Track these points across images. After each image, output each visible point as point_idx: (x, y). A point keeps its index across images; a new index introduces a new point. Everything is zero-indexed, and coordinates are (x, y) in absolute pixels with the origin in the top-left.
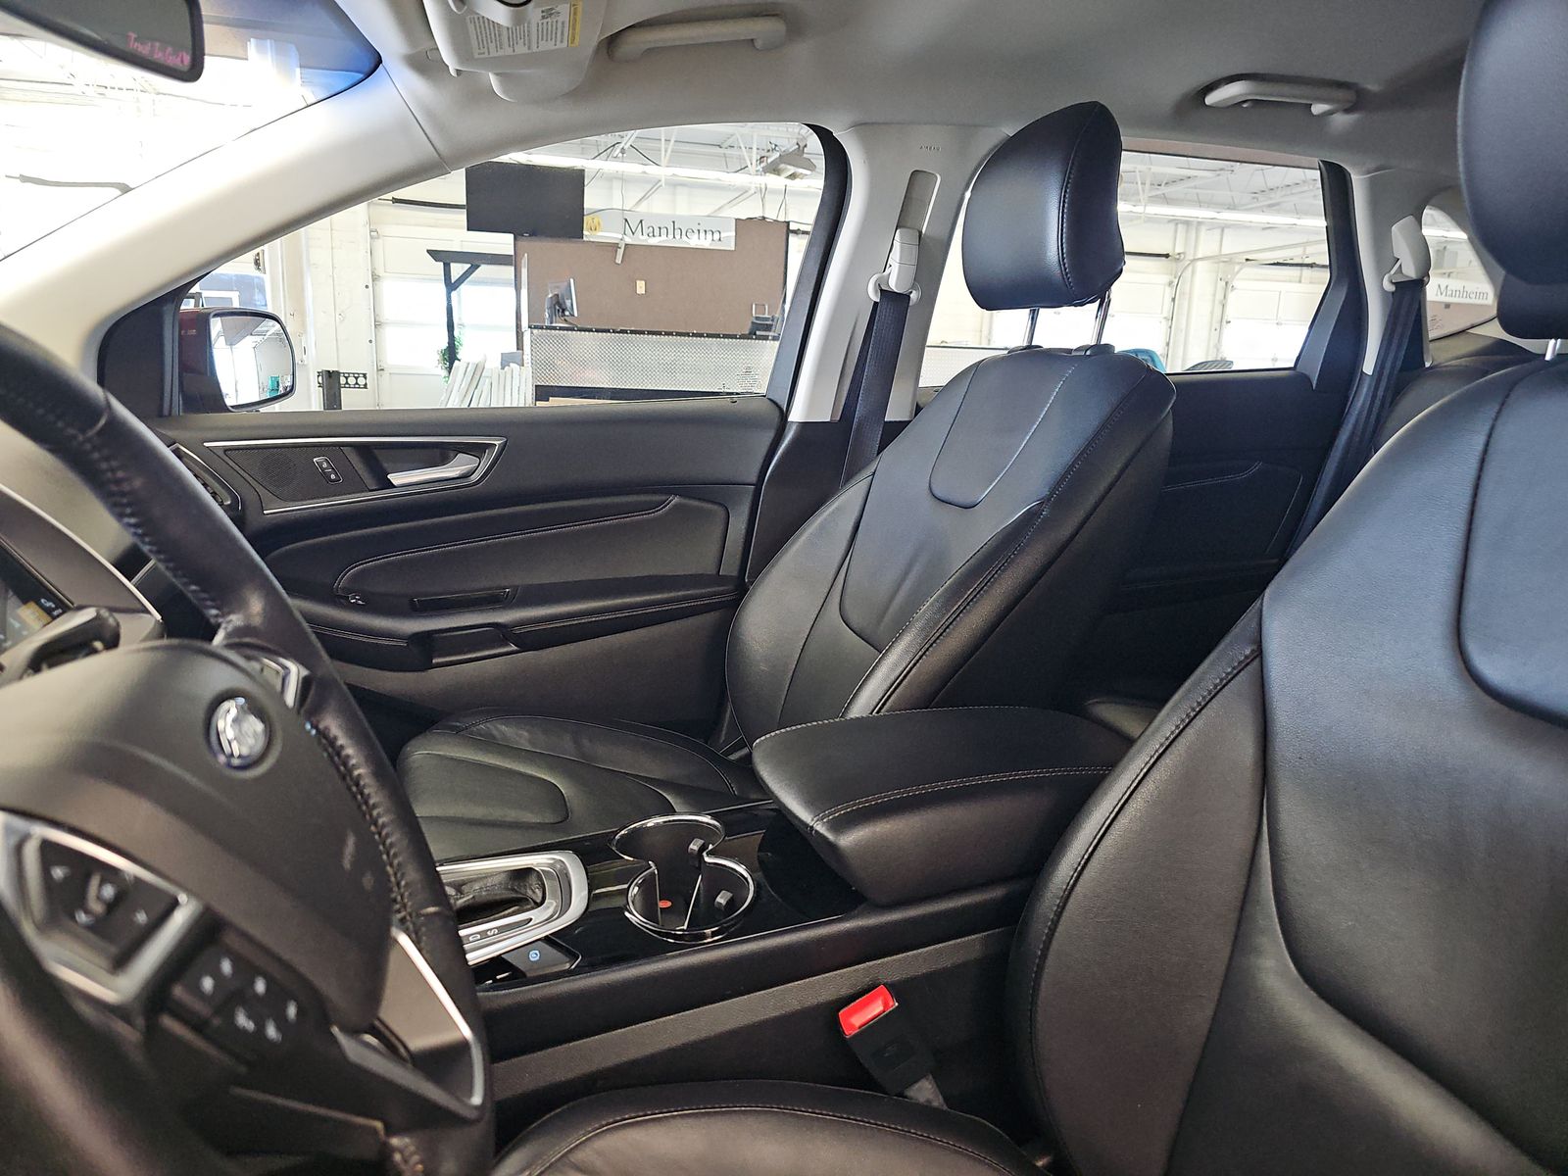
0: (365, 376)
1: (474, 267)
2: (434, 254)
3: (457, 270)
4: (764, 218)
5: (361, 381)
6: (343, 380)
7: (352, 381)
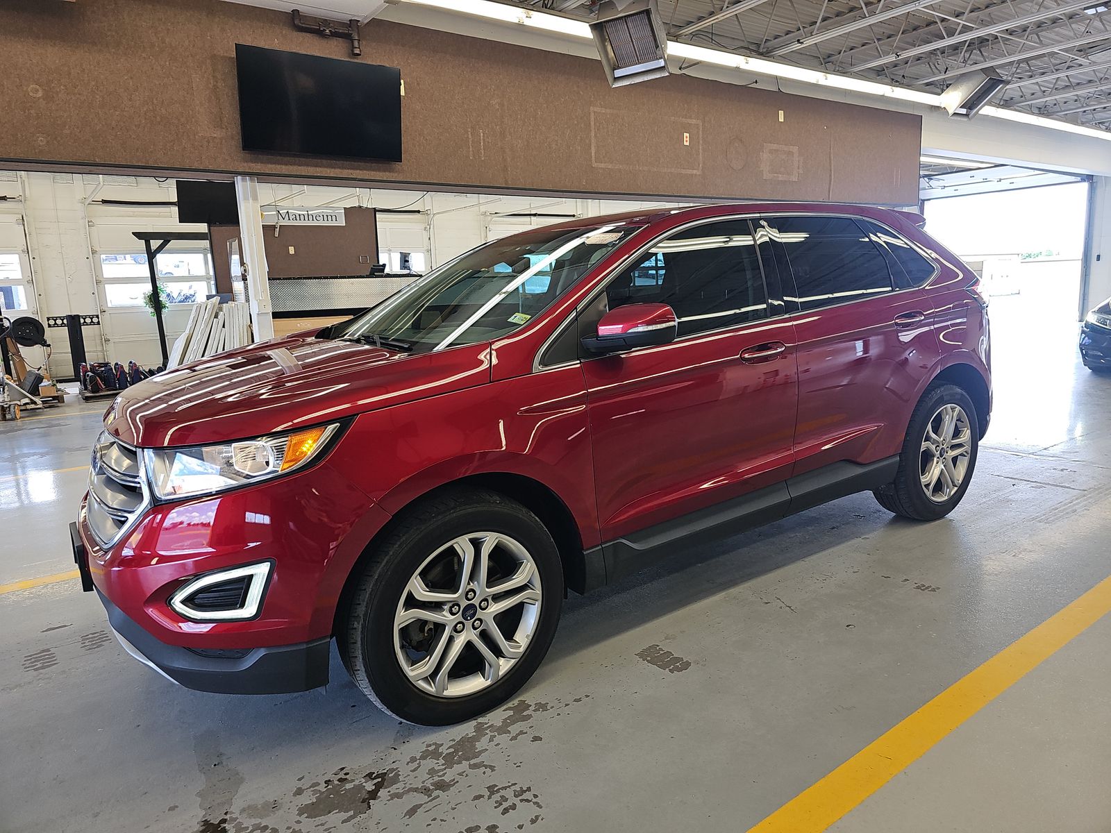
0: (97, 317)
1: (166, 242)
2: (138, 235)
3: (155, 244)
4: (361, 207)
5: (95, 320)
6: (82, 321)
7: (88, 320)
